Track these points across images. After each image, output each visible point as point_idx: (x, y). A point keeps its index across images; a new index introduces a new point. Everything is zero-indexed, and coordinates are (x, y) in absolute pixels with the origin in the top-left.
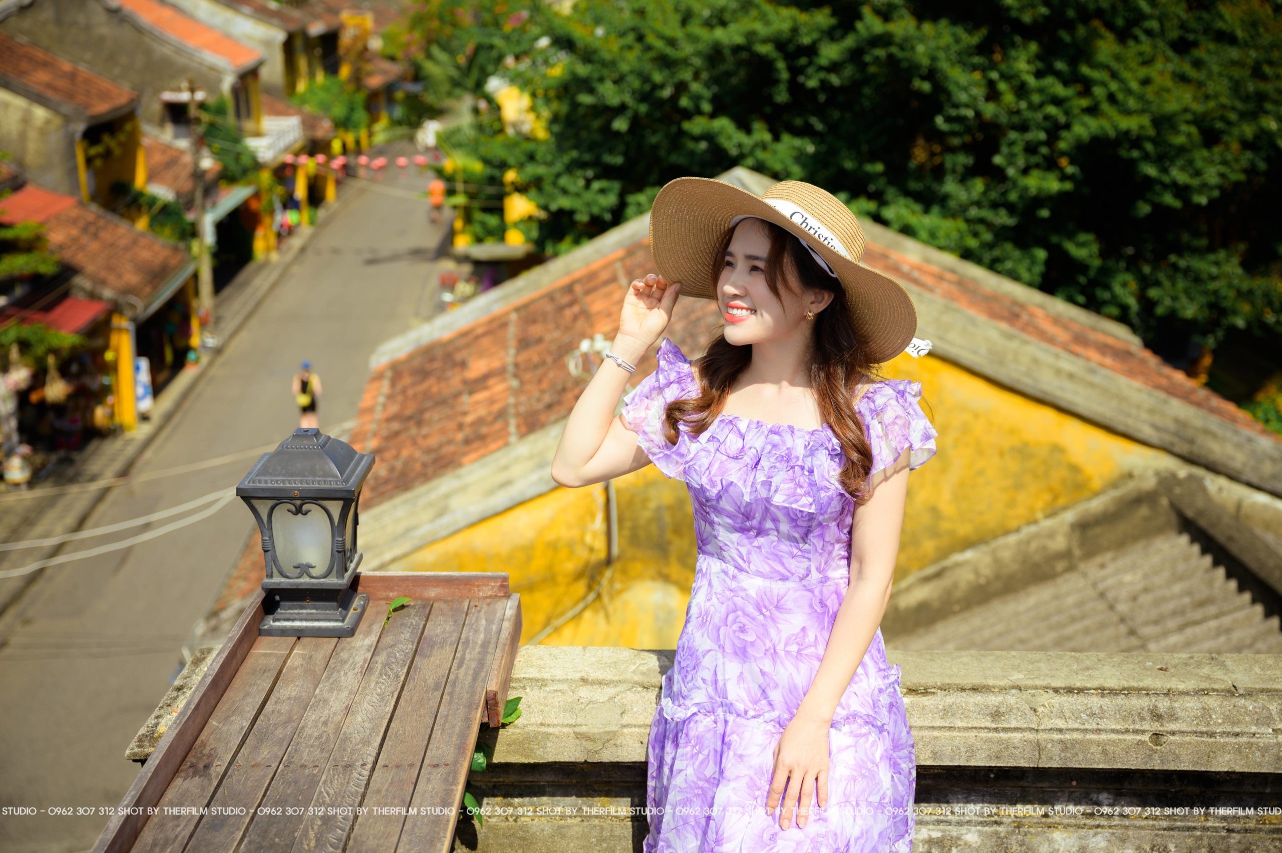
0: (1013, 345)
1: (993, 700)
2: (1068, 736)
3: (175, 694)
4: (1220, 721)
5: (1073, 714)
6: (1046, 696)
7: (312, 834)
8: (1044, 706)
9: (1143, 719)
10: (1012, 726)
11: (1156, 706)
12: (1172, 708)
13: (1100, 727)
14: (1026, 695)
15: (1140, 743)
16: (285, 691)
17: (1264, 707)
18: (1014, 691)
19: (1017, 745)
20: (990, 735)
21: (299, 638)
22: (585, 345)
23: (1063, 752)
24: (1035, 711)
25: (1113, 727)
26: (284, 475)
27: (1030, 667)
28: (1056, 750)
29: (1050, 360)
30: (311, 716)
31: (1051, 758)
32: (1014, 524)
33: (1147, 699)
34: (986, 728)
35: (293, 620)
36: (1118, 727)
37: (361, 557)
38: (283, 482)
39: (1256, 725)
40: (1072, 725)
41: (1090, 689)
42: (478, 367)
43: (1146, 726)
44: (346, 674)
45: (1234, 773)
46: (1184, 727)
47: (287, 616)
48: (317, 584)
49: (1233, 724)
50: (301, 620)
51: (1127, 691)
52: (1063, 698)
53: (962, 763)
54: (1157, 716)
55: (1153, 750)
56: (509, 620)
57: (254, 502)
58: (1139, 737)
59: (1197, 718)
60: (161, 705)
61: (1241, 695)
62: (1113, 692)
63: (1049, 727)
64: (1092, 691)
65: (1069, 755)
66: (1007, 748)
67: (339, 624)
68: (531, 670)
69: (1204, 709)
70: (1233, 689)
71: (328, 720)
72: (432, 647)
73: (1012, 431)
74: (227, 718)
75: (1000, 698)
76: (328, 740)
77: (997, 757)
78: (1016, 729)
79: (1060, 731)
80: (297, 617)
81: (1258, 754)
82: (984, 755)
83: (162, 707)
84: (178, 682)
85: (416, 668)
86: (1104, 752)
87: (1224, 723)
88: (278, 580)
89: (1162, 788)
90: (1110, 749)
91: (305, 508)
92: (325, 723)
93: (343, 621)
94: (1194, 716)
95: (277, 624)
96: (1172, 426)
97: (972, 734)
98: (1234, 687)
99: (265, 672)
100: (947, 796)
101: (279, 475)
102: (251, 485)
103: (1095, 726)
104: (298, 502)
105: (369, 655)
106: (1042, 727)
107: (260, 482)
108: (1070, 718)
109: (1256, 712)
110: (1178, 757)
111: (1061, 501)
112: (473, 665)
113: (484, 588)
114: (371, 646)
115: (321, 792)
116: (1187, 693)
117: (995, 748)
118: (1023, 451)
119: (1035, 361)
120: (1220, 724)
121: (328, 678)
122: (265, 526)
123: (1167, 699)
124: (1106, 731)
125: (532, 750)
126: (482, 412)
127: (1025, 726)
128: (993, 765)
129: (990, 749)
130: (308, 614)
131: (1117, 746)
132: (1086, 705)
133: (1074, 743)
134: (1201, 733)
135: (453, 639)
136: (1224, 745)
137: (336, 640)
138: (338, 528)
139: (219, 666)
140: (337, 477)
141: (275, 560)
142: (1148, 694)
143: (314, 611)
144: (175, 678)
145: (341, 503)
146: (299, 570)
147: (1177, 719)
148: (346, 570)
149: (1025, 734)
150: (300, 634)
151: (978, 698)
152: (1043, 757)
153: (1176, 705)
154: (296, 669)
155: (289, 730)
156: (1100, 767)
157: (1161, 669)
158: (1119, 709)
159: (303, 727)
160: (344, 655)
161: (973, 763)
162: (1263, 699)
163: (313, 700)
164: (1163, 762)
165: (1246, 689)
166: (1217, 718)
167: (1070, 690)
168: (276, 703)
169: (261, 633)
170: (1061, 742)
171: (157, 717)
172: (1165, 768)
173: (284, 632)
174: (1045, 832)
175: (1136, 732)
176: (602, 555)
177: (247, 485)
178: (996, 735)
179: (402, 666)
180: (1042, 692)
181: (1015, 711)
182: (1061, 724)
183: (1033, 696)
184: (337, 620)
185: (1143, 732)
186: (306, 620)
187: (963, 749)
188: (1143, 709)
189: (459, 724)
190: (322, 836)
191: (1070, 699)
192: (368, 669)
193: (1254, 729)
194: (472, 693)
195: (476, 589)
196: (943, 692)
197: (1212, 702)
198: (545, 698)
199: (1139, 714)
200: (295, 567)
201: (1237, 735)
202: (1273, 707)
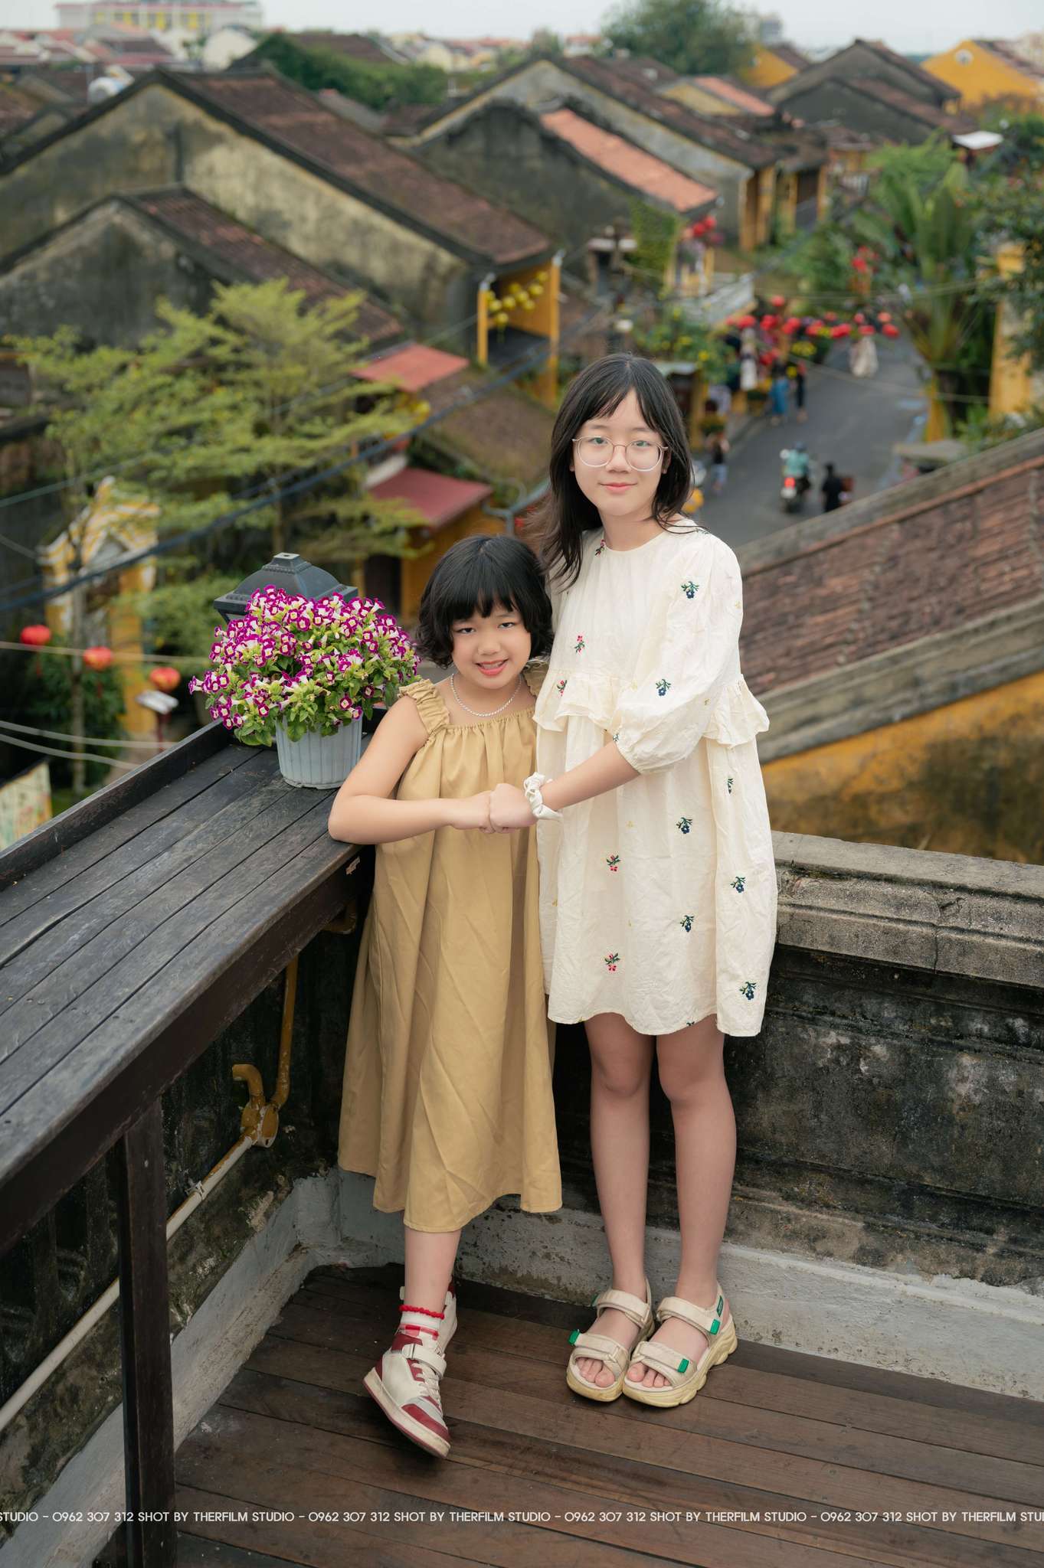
2: (966, 938)
5: (980, 916)
10: (915, 919)
14: (939, 893)
19: (915, 940)
20: (891, 926)
23: (961, 956)
28: (955, 953)
31: (949, 962)
34: (887, 918)
36: (1022, 936)
40: (975, 926)
41: (1006, 894)
53: (860, 954)
62: (1029, 900)
63: (952, 926)
64: (1009, 897)
65: (967, 961)
66: (904, 942)
75: (910, 892)
77: (895, 953)
78: (918, 923)
79: (962, 931)
82: (881, 948)
86: (1004, 962)
90: (1009, 959)
97: (871, 922)
103: (997, 930)
106: (944, 925)
108: (975, 920)
117: (894, 942)
124: (1008, 937)
127: (928, 921)
129: (888, 943)
131: (1017, 957)
132: (997, 909)
133: (973, 947)
149: (925, 929)
152: (940, 959)
158: (1029, 917)
161: (872, 956)
167: (985, 893)
170: (961, 944)
178: (895, 926)
181: (921, 906)
182: (964, 924)
187: (861, 939)
191: (983, 901)
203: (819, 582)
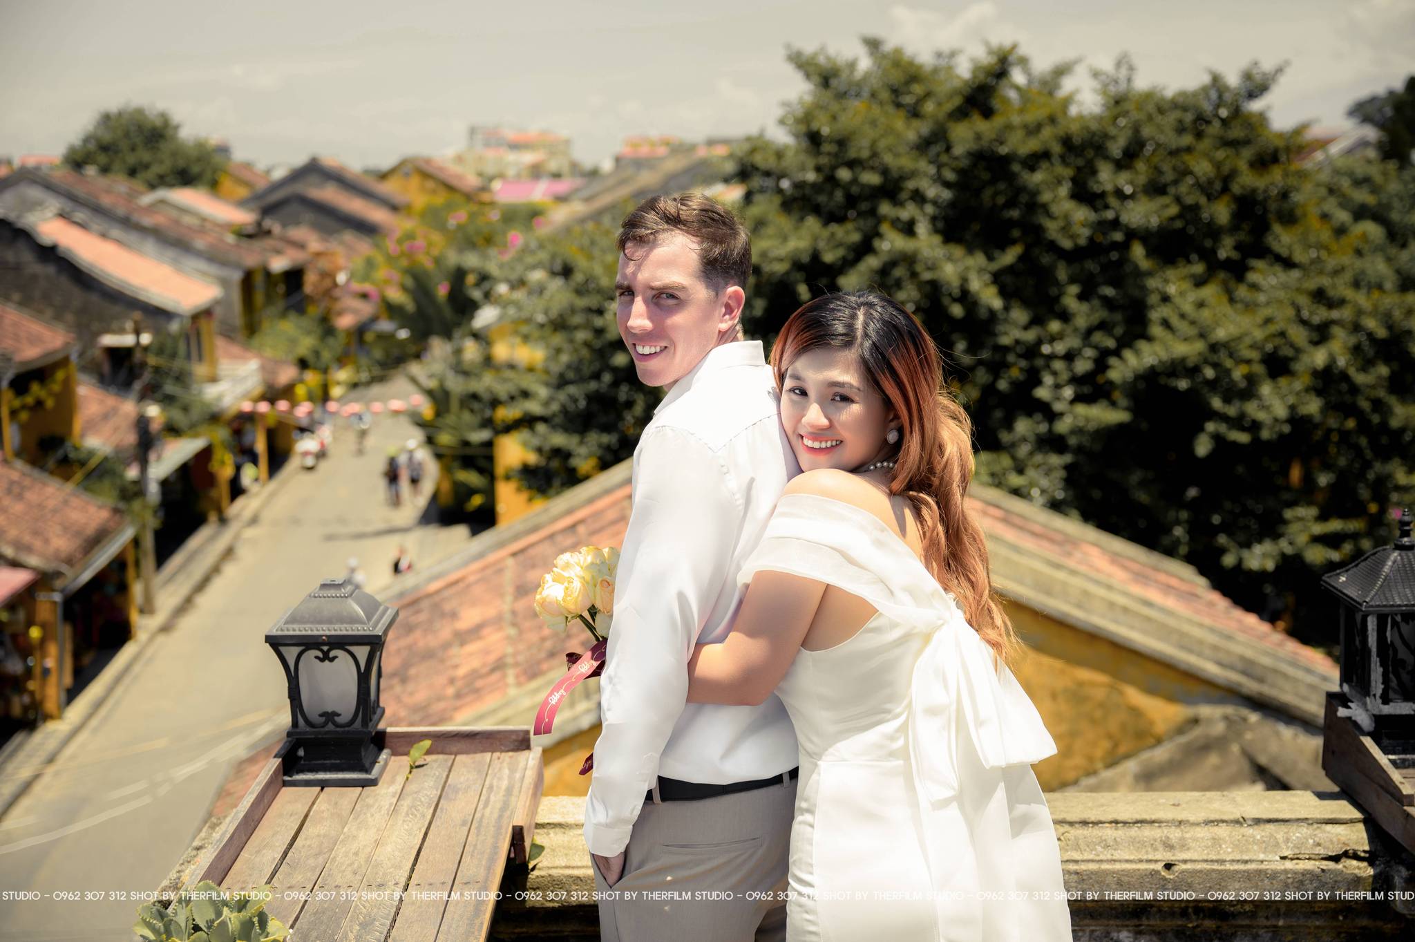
2: (1083, 868)
4: (1229, 850)
5: (1088, 846)
9: (1156, 849)
11: (1168, 838)
12: (1182, 839)
13: (1114, 858)
15: (1154, 873)
16: (313, 831)
17: (1271, 836)
21: (324, 787)
25: (1127, 858)
26: (312, 623)
28: (1073, 882)
30: (340, 851)
33: (1159, 831)
36: (1132, 857)
38: (311, 629)
39: (1264, 853)
40: (1086, 856)
41: (1104, 823)
42: (470, 617)
43: (1158, 857)
44: (372, 815)
45: (1245, 902)
46: (1195, 857)
47: (311, 767)
48: (342, 733)
49: (1242, 852)
51: (1140, 824)
52: (1078, 831)
54: (1169, 846)
55: (1166, 879)
57: (282, 649)
58: (1152, 868)
59: (1207, 847)
61: (1249, 826)
62: (1127, 825)
64: (1107, 825)
65: (1085, 886)
69: (1214, 839)
70: (1241, 820)
71: (358, 851)
72: (457, 792)
74: (258, 852)
76: (360, 867)
79: (1076, 862)
80: (320, 767)
81: (1266, 881)
85: (442, 809)
86: (1119, 883)
87: (1233, 851)
88: (303, 729)
89: (1180, 923)
90: (1125, 879)
91: (332, 654)
92: (356, 854)
93: (369, 772)
94: (1205, 846)
98: (1243, 818)
99: (291, 815)
101: (307, 624)
102: (280, 633)
103: (1109, 857)
104: (325, 648)
105: (395, 800)
107: (288, 630)
108: (1085, 850)
109: (1264, 842)
110: (1190, 887)
112: (499, 805)
113: (506, 742)
114: (396, 793)
116: (1198, 824)
118: (1078, 693)
120: (1229, 853)
121: (356, 819)
122: (292, 673)
123: (1178, 830)
130: (331, 764)
131: (1132, 877)
132: (1101, 837)
133: (1090, 873)
134: (1212, 861)
135: (477, 786)
136: (1234, 873)
137: (361, 788)
138: (363, 678)
140: (365, 624)
141: (301, 710)
142: (1160, 827)
143: (338, 761)
145: (367, 649)
146: (324, 719)
147: (1188, 849)
148: (370, 720)
150: (324, 784)
153: (1188, 835)
154: (323, 812)
155: (321, 860)
157: (1174, 805)
159: (335, 857)
160: (370, 801)
162: (1270, 829)
163: (342, 837)
165: (1253, 820)
166: (1227, 848)
167: (1085, 824)
168: (306, 840)
169: (286, 784)
170: (1077, 873)
173: (309, 783)
175: (1149, 862)
177: (274, 633)
179: (429, 808)
182: (1076, 856)
184: (360, 770)
185: (1156, 862)
186: (330, 770)
188: (1155, 840)
192: (395, 810)
193: (1262, 856)
194: (499, 827)
195: (498, 742)
197: (1222, 831)
199: (1152, 845)
200: (320, 716)
201: (1246, 862)
202: (1280, 836)
203: (453, 615)
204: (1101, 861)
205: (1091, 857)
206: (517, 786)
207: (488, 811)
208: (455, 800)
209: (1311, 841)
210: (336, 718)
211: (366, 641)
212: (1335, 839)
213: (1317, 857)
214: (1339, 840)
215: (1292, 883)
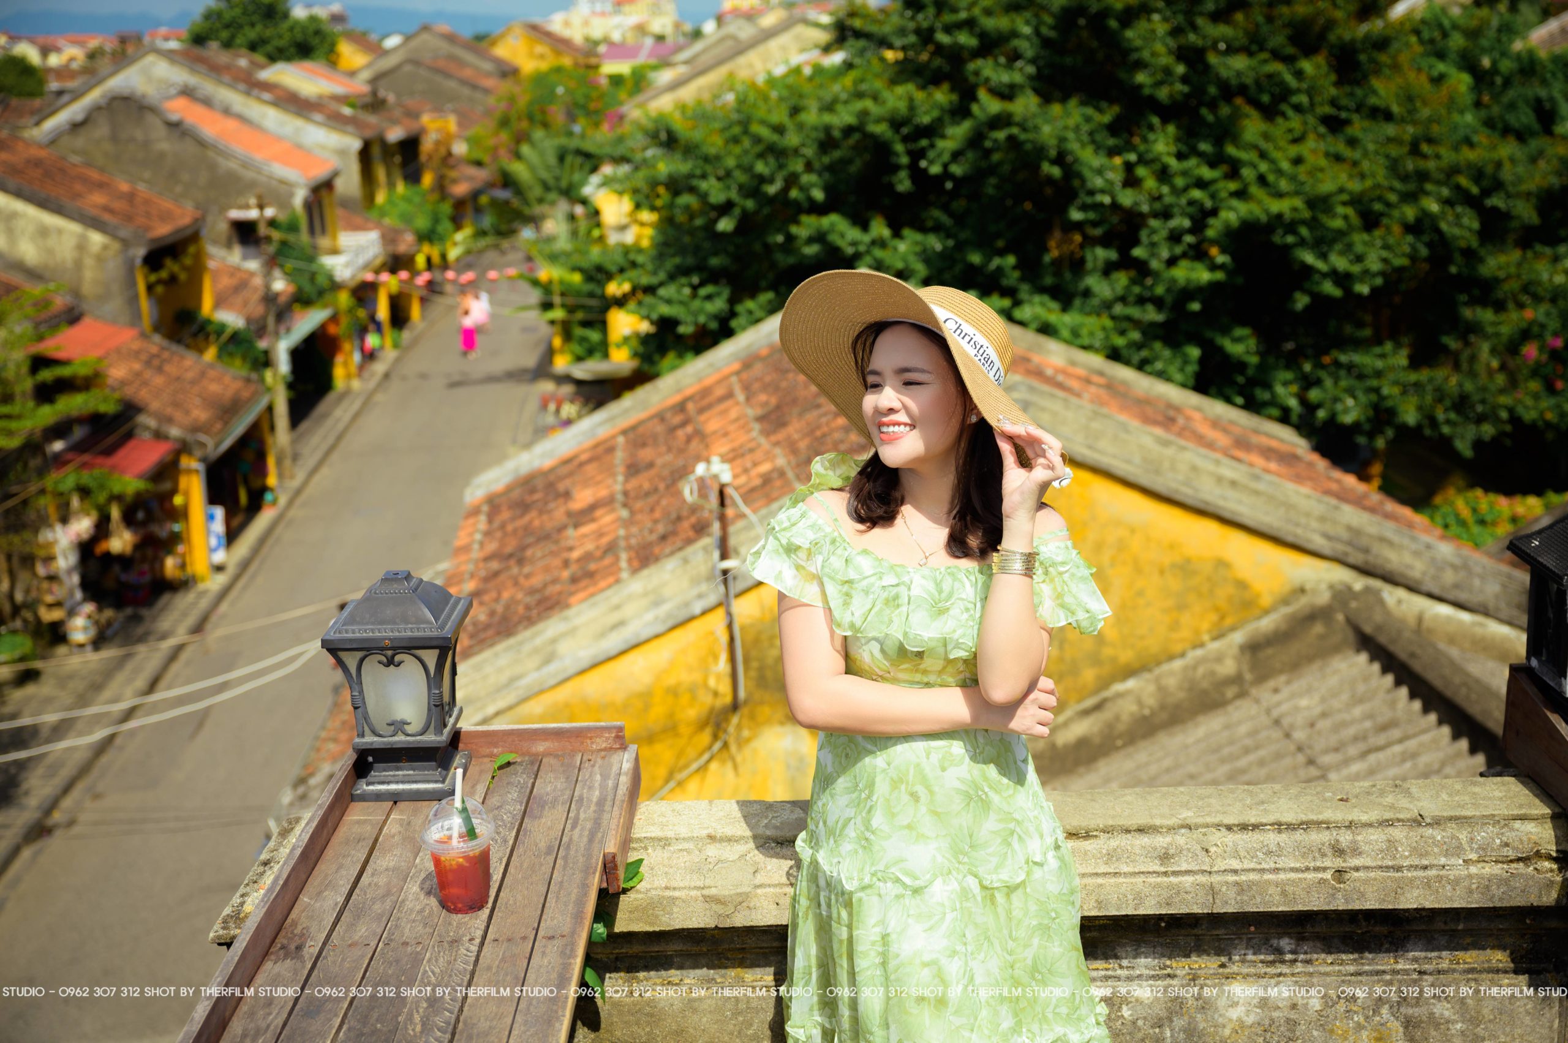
0: (1169, 452)
1: (1161, 841)
2: (1243, 878)
3: (261, 869)
4: (1407, 854)
5: (1248, 853)
6: (1218, 834)
7: (417, 1018)
8: (1216, 845)
9: (1324, 855)
10: (1183, 869)
11: (1338, 841)
12: (1354, 842)
13: (1278, 866)
14: (1197, 834)
15: (1322, 881)
16: (382, 862)
17: (1453, 837)
18: (1183, 831)
19: (1189, 889)
20: (1159, 880)
21: (395, 803)
22: (700, 469)
23: (1238, 894)
24: (1207, 851)
25: (1292, 865)
26: (373, 624)
27: (1200, 803)
28: (1232, 893)
29: (1211, 467)
30: (411, 888)
31: (1227, 903)
32: (1178, 648)
33: (1327, 833)
34: (1154, 872)
35: (388, 783)
36: (1298, 865)
37: (461, 710)
38: (373, 631)
39: (1446, 856)
40: (1248, 865)
41: (1266, 825)
42: (583, 497)
43: (1328, 863)
45: (1424, 909)
46: (1369, 862)
47: (382, 779)
48: (413, 742)
49: (1421, 856)
50: (397, 782)
51: (1305, 826)
52: (1237, 836)
53: (1130, 911)
54: (1339, 851)
55: (1336, 888)
56: (626, 774)
57: (341, 654)
58: (1320, 875)
59: (1382, 851)
60: (246, 882)
61: (1428, 824)
62: (1291, 827)
63: (1223, 868)
64: (1268, 827)
65: (1245, 898)
66: (1178, 893)
67: (439, 786)
68: (652, 828)
69: (1389, 841)
70: (1419, 818)
72: (543, 807)
73: (1172, 546)
74: (319, 893)
75: (1168, 839)
76: (431, 914)
77: (1168, 904)
78: (1188, 872)
79: (1235, 872)
80: (392, 779)
81: (1449, 887)
82: (1153, 902)
83: (247, 885)
84: (264, 856)
85: (526, 830)
86: (1284, 893)
87: (1411, 855)
88: (370, 740)
89: (1347, 929)
90: (1290, 889)
91: (397, 658)
92: (428, 895)
93: (443, 782)
94: (1379, 850)
95: (371, 788)
96: (1345, 535)
97: (1139, 879)
98: (1421, 815)
99: (359, 841)
100: (1115, 948)
101: (367, 624)
102: (338, 636)
103: (1273, 865)
104: (390, 653)
106: (1215, 869)
107: (347, 632)
108: (1245, 857)
109: (1445, 843)
110: (1363, 895)
111: (1229, 621)
112: (589, 825)
113: (598, 740)
115: (425, 972)
116: (1370, 825)
117: (1165, 894)
118: (1185, 568)
119: (1194, 468)
120: (1407, 857)
122: (354, 681)
123: (1349, 832)
124: (1284, 870)
125: (657, 917)
126: (590, 546)
127: (1197, 868)
128: (1164, 912)
129: (1159, 896)
130: (404, 775)
131: (1298, 886)
132: (1262, 842)
133: (1251, 884)
134: (1387, 867)
135: (566, 797)
136: (1412, 880)
137: (436, 803)
138: (434, 680)
139: (308, 836)
140: (431, 623)
141: (366, 717)
142: (1328, 828)
143: (411, 772)
144: (261, 853)
145: (436, 652)
146: (392, 728)
147: (1360, 853)
148: (445, 726)
149: (1198, 877)
150: (396, 799)
151: (1145, 840)
152: (1217, 901)
153: (1359, 838)
154: (393, 836)
155: (388, 904)
156: (1280, 909)
157: (1341, 800)
158: (1298, 846)
159: (403, 901)
161: (1141, 911)
162: (1451, 828)
163: (413, 871)
164: (1347, 902)
165: (1433, 818)
166: (1404, 851)
167: (1244, 827)
168: (373, 875)
169: (353, 798)
170: (1237, 883)
171: (242, 896)
172: (1350, 907)
173: (378, 797)
174: (1223, 984)
175: (1317, 869)
176: (728, 699)
177: (332, 636)
178: (1166, 879)
179: (511, 829)
180: (1214, 830)
181: (1185, 853)
182: (1235, 864)
183: (1205, 834)
184: (436, 782)
185: (1325, 869)
186: (403, 782)
187: (1130, 897)
188: (1323, 844)
189: (575, 891)
190: (428, 1019)
191: (1245, 836)
193: (1443, 861)
194: (588, 856)
195: (589, 741)
196: (1106, 835)
197: (1398, 833)
198: (669, 858)
199: (1320, 849)
200: (388, 724)
201: (1425, 868)
202: (1463, 836)
203: (567, 495)
204: (1263, 871)
205: (1252, 866)
206: (609, 798)
207: (577, 831)
208: (540, 817)
209: (1498, 841)
210: (406, 727)
211: (434, 643)
212: (1525, 838)
213: (1504, 859)
214: (1529, 839)
215: (1478, 888)
